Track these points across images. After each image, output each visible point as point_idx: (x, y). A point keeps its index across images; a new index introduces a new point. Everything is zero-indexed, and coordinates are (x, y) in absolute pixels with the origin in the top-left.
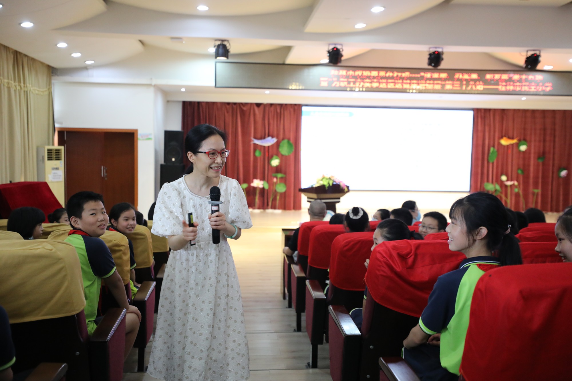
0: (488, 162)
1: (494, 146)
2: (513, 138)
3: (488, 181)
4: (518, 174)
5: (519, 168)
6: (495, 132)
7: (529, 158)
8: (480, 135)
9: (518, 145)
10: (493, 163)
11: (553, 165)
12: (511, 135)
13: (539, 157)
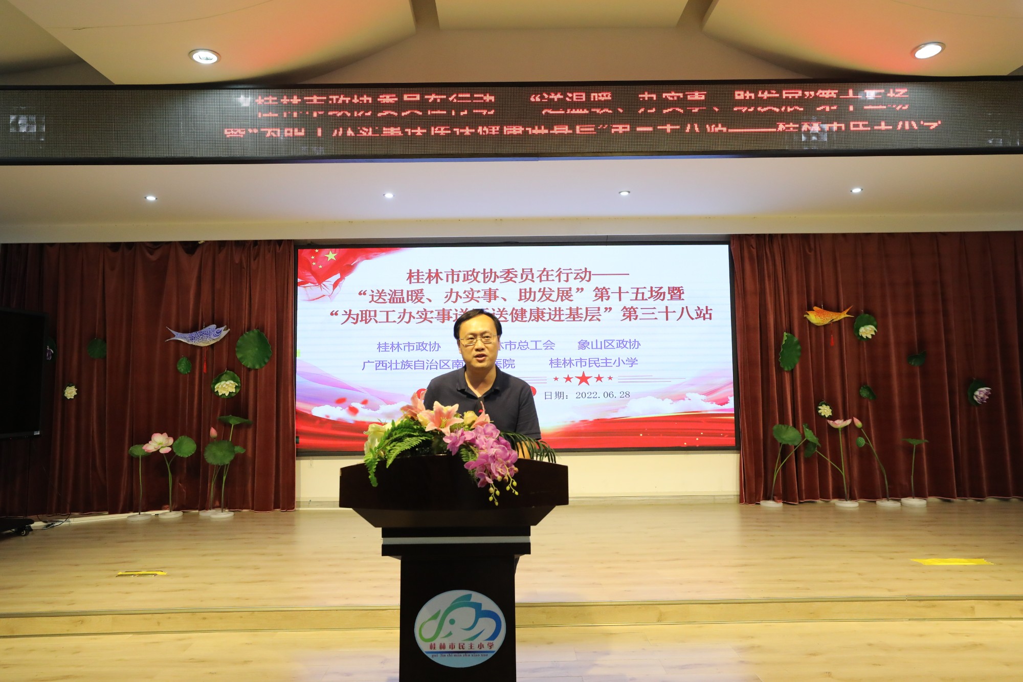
0: (780, 370)
1: (791, 331)
2: (838, 310)
3: (783, 421)
4: (860, 397)
5: (861, 385)
6: (789, 294)
7: (887, 357)
8: (753, 301)
9: (853, 324)
10: (792, 372)
11: (951, 375)
12: (831, 300)
13: (911, 355)
